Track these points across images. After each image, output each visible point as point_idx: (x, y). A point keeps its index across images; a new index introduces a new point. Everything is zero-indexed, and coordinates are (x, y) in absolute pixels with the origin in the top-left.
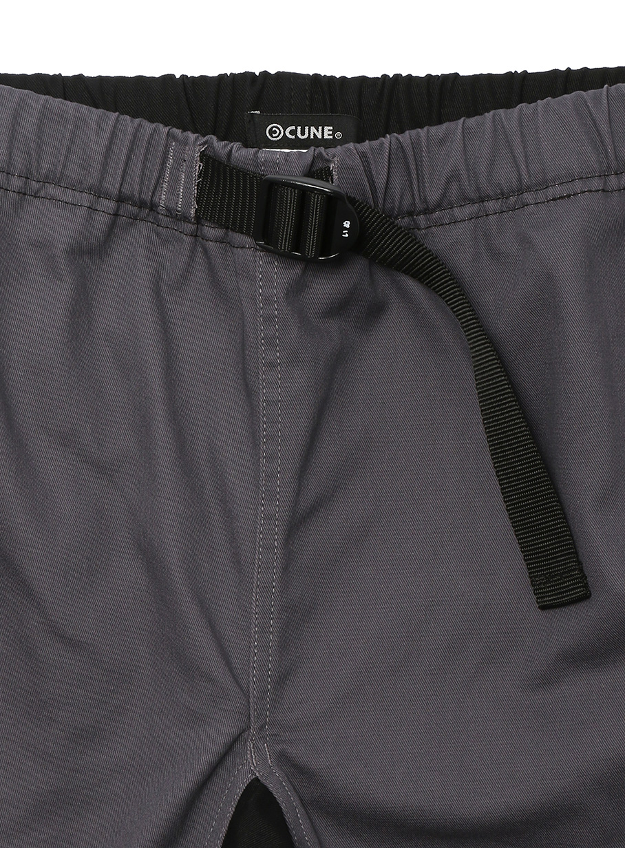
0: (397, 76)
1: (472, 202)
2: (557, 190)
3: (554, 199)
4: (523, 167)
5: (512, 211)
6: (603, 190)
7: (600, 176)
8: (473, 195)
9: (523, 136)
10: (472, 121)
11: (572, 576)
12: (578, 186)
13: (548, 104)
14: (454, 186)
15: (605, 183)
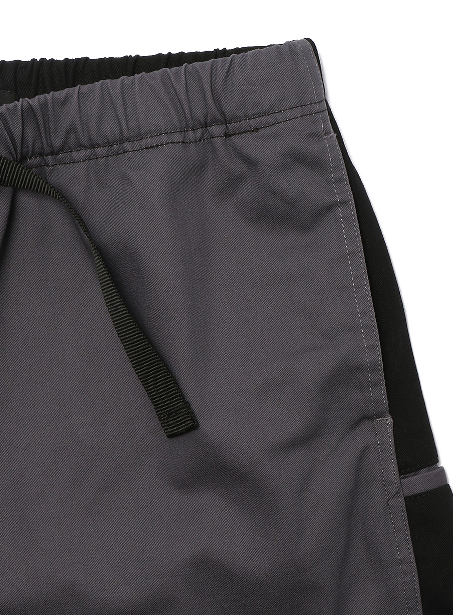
0: (43, 60)
1: (86, 148)
2: (149, 141)
3: (146, 148)
4: (124, 123)
5: (115, 155)
6: (183, 142)
7: (181, 132)
8: (86, 143)
9: (124, 100)
10: (85, 88)
11: (182, 412)
12: (164, 139)
13: (142, 77)
14: (73, 136)
15: (184, 137)
